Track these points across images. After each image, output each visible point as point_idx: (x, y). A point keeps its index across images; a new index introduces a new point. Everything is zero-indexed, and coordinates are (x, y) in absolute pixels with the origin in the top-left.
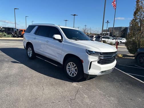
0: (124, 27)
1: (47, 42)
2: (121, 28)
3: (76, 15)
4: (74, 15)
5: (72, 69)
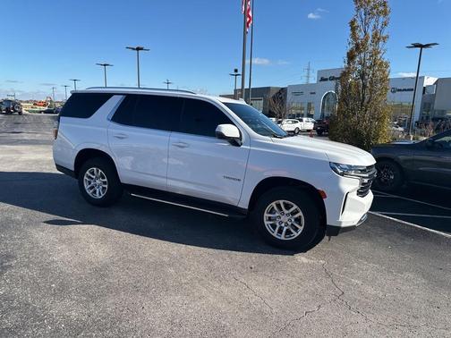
0: (277, 88)
1: (182, 147)
2: (268, 89)
3: (142, 49)
4: (138, 49)
5: (283, 219)
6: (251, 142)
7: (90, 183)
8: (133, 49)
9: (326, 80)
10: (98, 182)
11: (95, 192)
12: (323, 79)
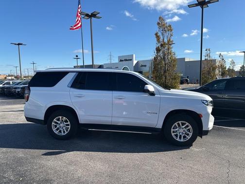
1: (121, 99)
5: (180, 130)
6: (160, 93)
7: (56, 126)
8: (15, 44)
9: (123, 61)
10: (61, 125)
11: (60, 131)
12: (121, 61)
